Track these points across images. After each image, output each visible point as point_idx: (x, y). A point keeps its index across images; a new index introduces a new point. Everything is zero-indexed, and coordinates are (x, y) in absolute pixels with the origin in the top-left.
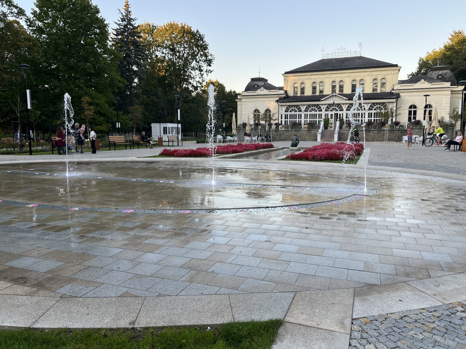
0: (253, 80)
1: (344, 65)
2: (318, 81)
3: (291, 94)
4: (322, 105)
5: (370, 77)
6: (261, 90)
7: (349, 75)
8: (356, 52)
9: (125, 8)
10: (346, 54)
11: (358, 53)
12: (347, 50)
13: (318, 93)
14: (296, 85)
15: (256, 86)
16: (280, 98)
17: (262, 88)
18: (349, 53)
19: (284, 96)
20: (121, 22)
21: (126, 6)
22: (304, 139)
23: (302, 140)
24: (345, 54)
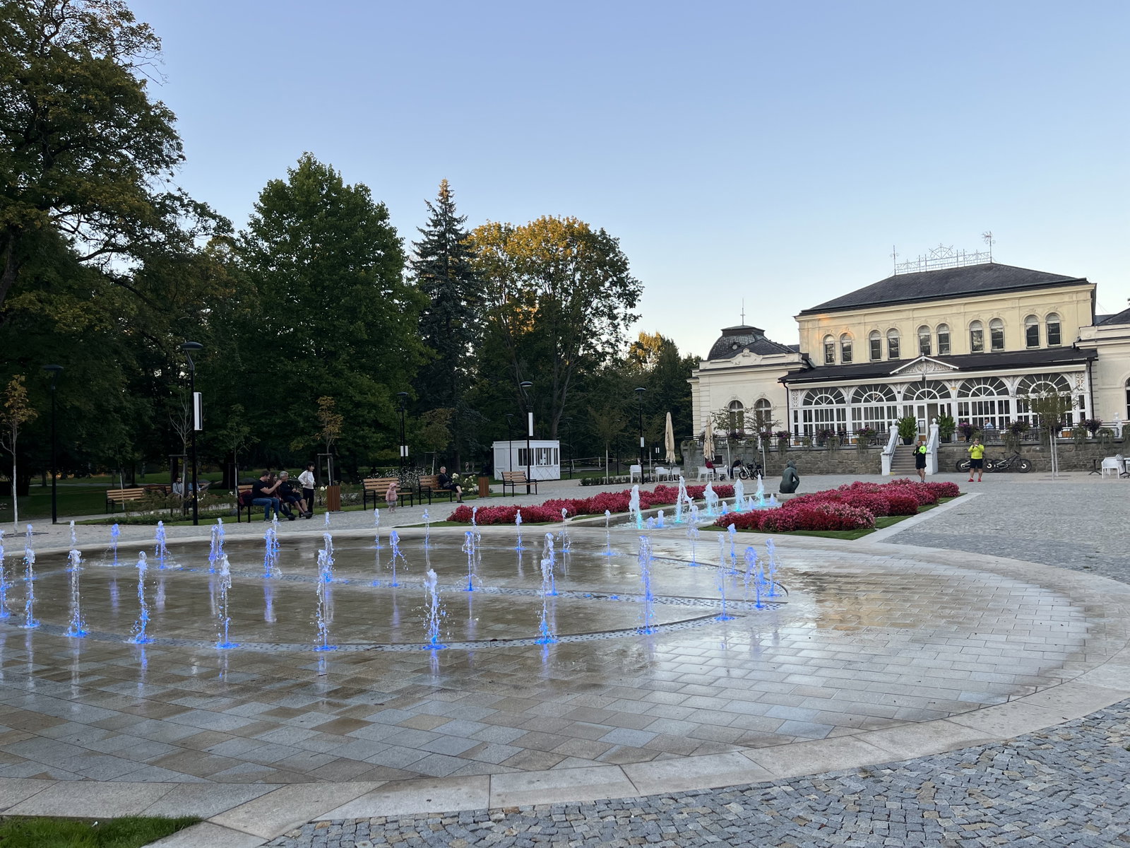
0: (727, 332)
1: (947, 286)
2: (883, 328)
3: (818, 360)
4: (896, 384)
5: (1017, 311)
6: (744, 356)
7: (962, 309)
8: (977, 254)
9: (440, 198)
10: (955, 260)
11: (983, 256)
12: (954, 250)
13: (885, 357)
14: (829, 340)
15: (735, 347)
16: (790, 373)
17: (746, 351)
18: (961, 259)
19: (801, 366)
20: (432, 229)
21: (442, 194)
22: (850, 469)
23: (847, 470)
24: (950, 260)
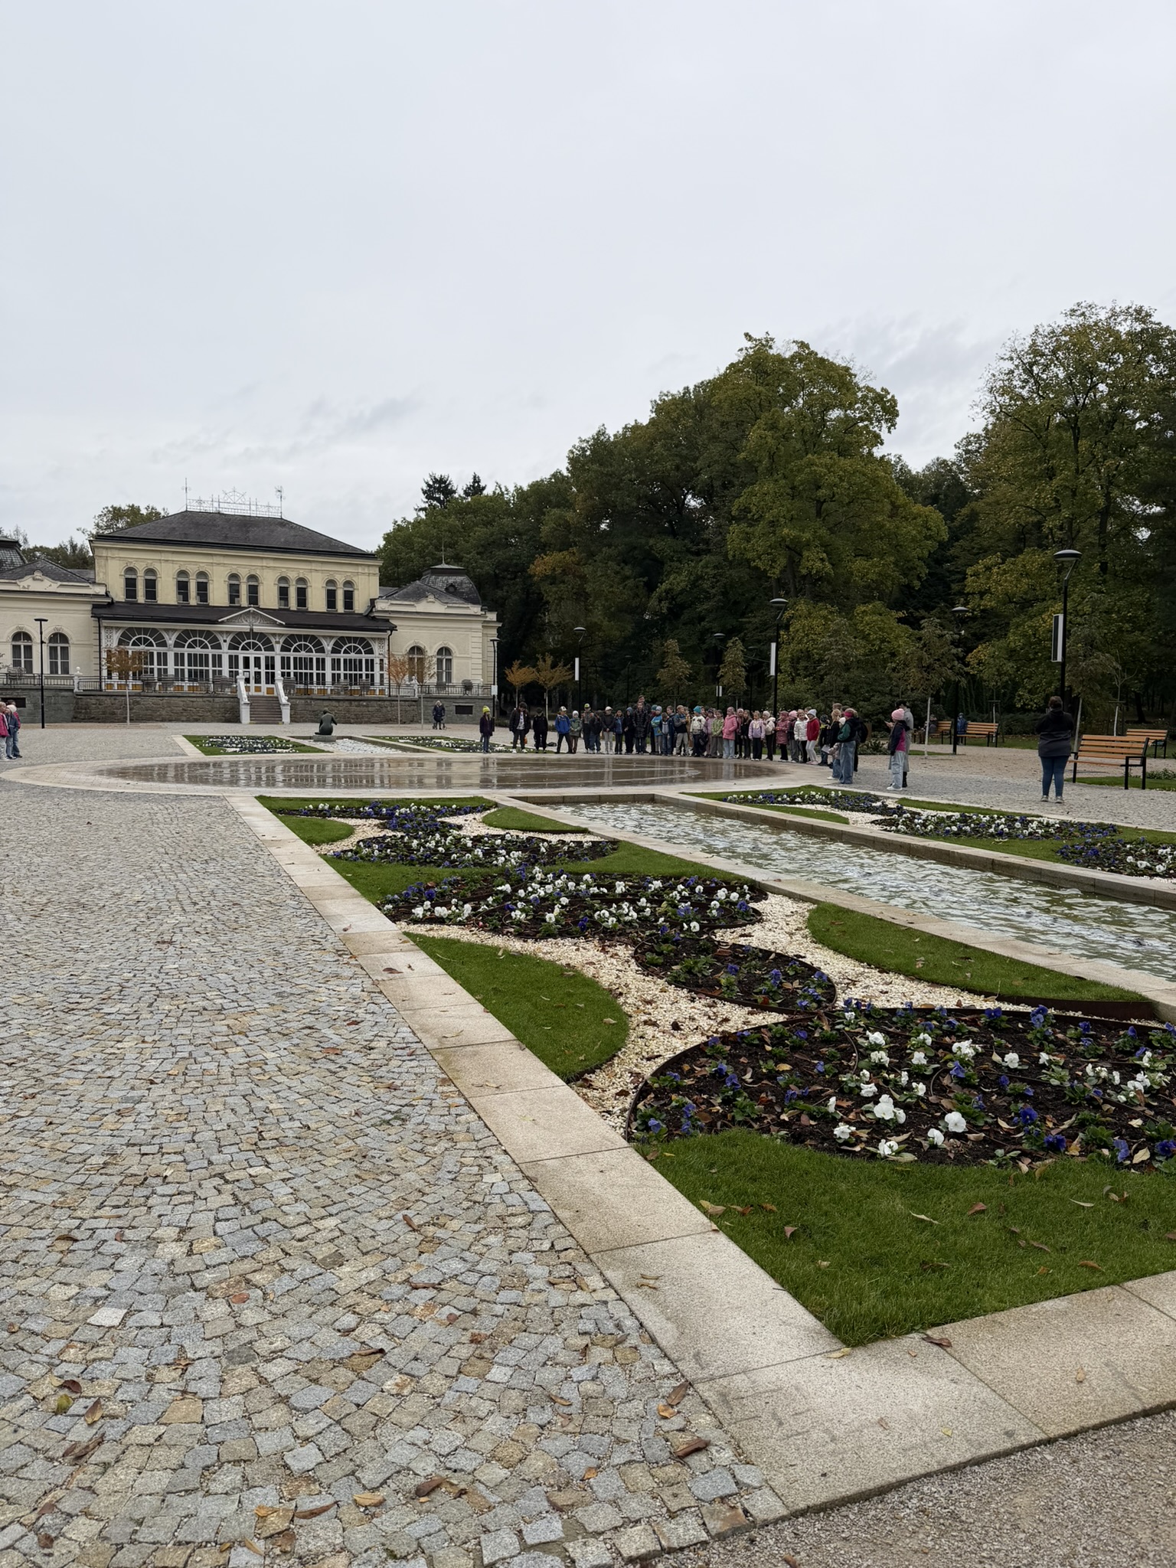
2: (191, 570)
3: (119, 594)
4: (221, 633)
5: (320, 574)
7: (269, 564)
10: (247, 507)
12: (247, 497)
13: (195, 601)
14: (131, 574)
16: (95, 606)
17: (38, 574)
19: (108, 600)
24: (243, 507)
